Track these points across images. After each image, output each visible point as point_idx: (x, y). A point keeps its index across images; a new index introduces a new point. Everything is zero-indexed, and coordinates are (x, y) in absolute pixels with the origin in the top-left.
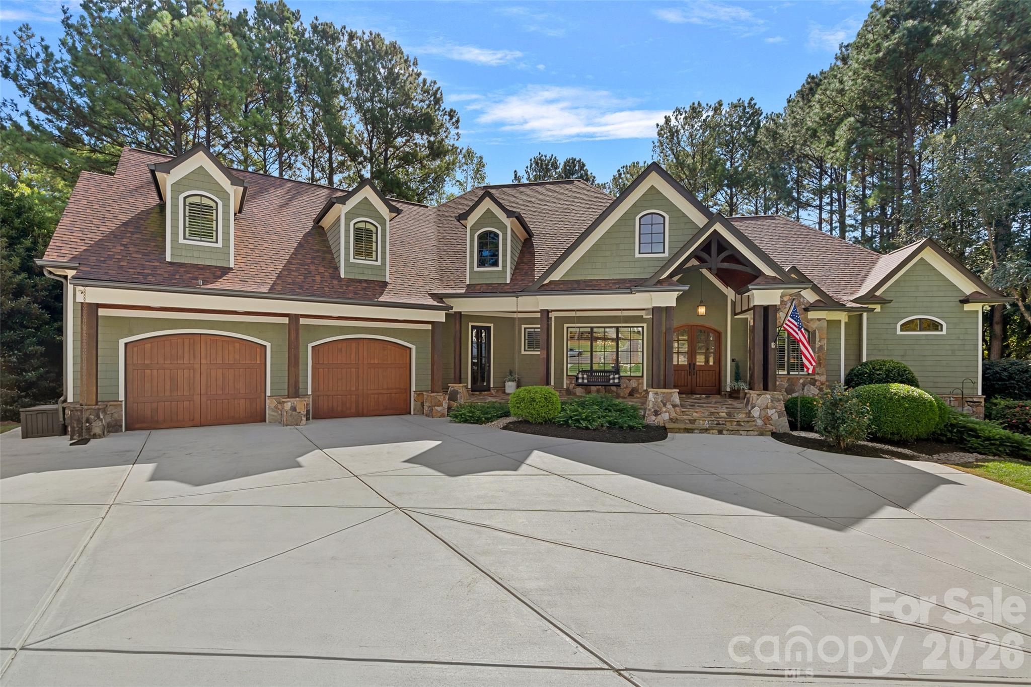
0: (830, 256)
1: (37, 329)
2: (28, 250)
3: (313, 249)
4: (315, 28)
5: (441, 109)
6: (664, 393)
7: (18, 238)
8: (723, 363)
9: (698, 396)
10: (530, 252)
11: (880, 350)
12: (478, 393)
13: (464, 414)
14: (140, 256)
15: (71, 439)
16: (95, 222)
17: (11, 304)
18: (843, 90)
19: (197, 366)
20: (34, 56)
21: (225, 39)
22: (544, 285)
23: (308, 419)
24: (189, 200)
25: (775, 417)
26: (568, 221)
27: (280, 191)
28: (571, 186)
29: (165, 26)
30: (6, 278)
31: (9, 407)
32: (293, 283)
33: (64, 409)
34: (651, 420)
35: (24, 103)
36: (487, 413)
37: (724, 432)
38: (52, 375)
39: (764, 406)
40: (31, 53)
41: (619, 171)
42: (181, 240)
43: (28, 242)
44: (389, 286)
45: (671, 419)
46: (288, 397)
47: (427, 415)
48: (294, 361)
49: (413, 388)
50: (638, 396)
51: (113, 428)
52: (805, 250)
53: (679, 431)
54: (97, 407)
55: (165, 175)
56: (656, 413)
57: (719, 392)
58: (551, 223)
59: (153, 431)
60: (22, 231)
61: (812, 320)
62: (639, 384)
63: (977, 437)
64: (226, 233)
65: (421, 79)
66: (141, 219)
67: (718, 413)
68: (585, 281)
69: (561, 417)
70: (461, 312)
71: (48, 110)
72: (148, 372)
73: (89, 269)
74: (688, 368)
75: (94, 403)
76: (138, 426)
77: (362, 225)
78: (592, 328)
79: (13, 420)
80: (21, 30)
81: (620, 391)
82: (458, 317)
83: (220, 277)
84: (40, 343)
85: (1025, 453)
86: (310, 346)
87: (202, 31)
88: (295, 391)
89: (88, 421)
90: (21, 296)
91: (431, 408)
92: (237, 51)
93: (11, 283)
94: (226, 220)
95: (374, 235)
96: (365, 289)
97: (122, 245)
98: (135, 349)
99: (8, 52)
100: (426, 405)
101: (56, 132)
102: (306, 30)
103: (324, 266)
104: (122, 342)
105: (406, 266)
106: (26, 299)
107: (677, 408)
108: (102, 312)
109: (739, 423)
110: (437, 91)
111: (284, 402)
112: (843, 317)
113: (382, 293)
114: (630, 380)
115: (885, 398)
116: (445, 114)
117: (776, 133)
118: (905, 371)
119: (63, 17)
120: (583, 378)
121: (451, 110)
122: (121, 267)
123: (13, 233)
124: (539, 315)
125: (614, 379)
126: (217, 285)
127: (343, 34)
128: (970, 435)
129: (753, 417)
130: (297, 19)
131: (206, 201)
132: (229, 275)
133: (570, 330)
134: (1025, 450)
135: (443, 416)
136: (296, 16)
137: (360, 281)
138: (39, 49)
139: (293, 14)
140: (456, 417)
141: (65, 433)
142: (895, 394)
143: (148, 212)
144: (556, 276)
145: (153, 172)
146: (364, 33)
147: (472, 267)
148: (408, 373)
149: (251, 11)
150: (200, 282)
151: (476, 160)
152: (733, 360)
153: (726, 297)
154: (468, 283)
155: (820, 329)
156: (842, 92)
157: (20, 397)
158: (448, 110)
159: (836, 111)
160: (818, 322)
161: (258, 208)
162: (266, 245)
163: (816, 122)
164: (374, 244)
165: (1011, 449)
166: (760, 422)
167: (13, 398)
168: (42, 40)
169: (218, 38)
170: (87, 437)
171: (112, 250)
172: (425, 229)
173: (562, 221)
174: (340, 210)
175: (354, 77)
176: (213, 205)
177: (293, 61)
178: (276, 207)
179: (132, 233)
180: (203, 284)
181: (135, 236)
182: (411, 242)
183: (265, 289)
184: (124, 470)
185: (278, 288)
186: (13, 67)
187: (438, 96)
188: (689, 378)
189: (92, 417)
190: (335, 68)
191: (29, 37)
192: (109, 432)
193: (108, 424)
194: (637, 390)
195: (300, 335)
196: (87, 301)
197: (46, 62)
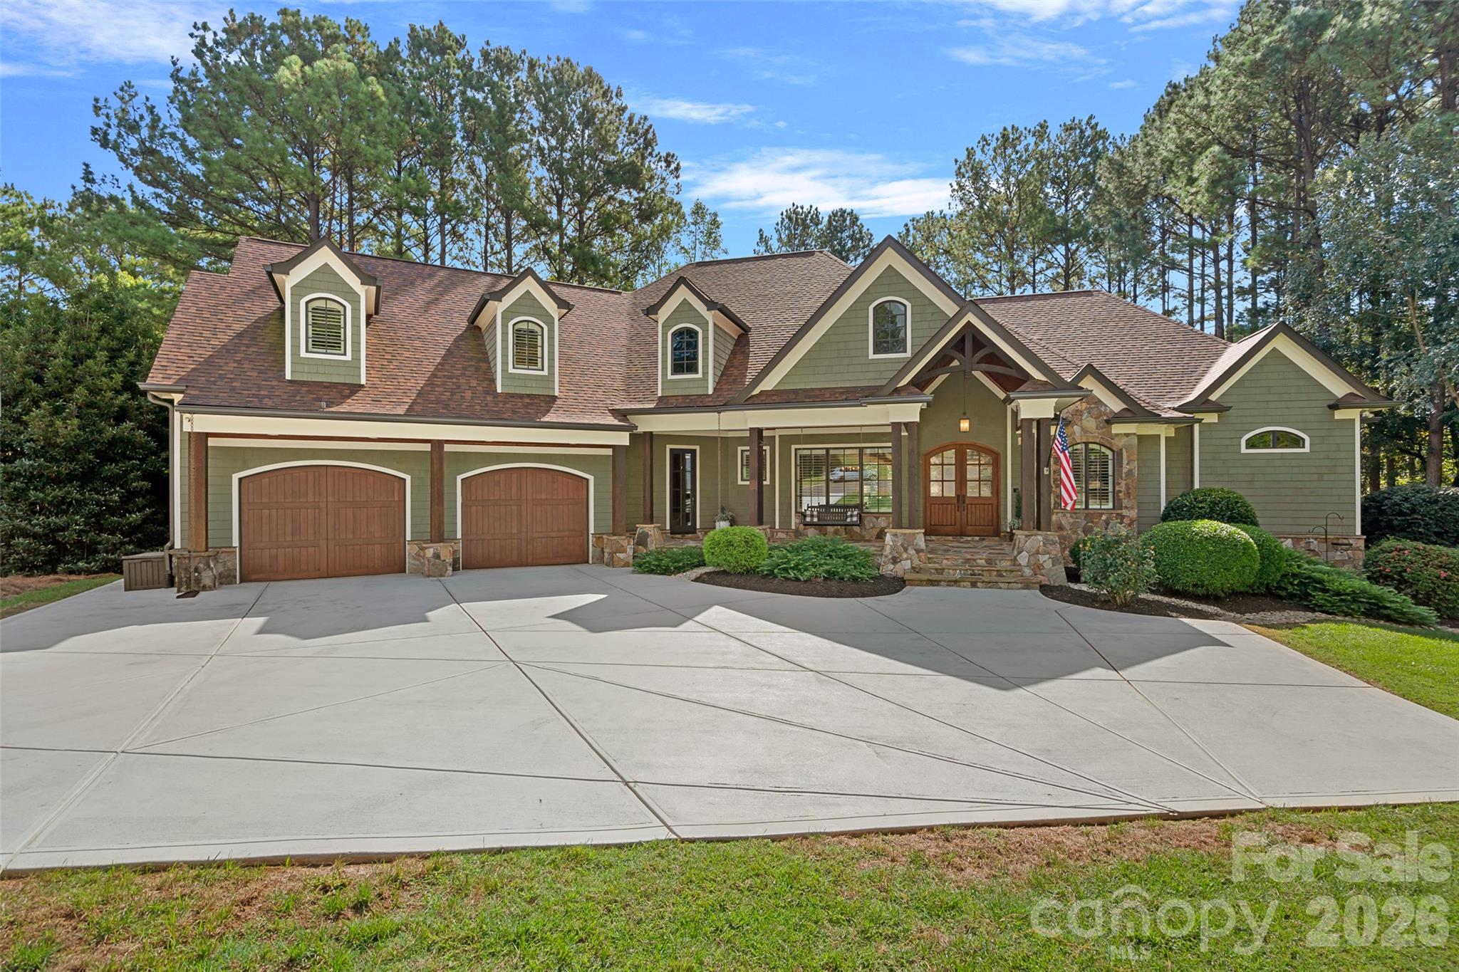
0: (1159, 347)
1: (142, 461)
2: (132, 364)
3: (464, 357)
4: (486, 55)
5: (654, 154)
6: (905, 534)
7: (120, 350)
8: (1002, 495)
9: (969, 538)
10: (743, 353)
11: (1217, 475)
12: (679, 536)
13: (649, 562)
14: (256, 374)
15: (179, 591)
16: (206, 334)
17: (111, 431)
18: (1208, 106)
19: (323, 505)
20: (138, 119)
21: (368, 84)
22: (753, 396)
23: (455, 569)
24: (312, 305)
25: (1048, 564)
26: (799, 308)
27: (429, 284)
28: (811, 259)
29: (294, 74)
30: (107, 399)
31: (110, 556)
32: (437, 402)
33: (171, 556)
34: (888, 569)
35: (128, 176)
36: (678, 562)
37: (979, 584)
38: (159, 516)
39: (1034, 550)
40: (133, 116)
41: (906, 225)
42: (303, 354)
43: (131, 355)
44: (558, 402)
45: (913, 568)
46: (431, 542)
47: (608, 565)
48: (438, 496)
49: (592, 531)
51: (225, 579)
52: (1127, 338)
53: (920, 583)
54: (207, 554)
55: (284, 277)
56: (895, 561)
57: (997, 532)
58: (776, 313)
59: (272, 583)
60: (124, 342)
61: (1117, 435)
62: (889, 524)
63: (1325, 591)
64: (356, 343)
65: (626, 115)
66: (259, 328)
67: (975, 560)
68: (804, 390)
69: (765, 565)
70: (651, 433)
71: (155, 183)
72: (266, 512)
73: (197, 393)
74: (955, 501)
75: (204, 549)
76: (254, 577)
77: (524, 326)
78: (827, 449)
79: (115, 572)
80: (122, 89)
81: (864, 533)
82: (648, 438)
83: (348, 397)
84: (144, 478)
85: (1386, 612)
86: (459, 478)
87: (339, 77)
88: (439, 535)
89: (196, 570)
90: (123, 421)
91: (612, 554)
92: (383, 98)
93: (112, 405)
94: (356, 327)
95: (539, 337)
96: (526, 406)
97: (235, 361)
98: (251, 485)
99: (108, 116)
100: (607, 550)
101: (165, 209)
102: (473, 60)
103: (477, 379)
104: (235, 477)
105: (583, 374)
106: (128, 424)
107: (921, 554)
108: (212, 442)
109: (999, 574)
110: (647, 131)
111: (426, 548)
112: (1164, 431)
113: (548, 411)
114: (877, 518)
115: (1183, 538)
116: (659, 161)
117: (1122, 166)
118: (1237, 502)
119: (172, 69)
120: (812, 516)
121: (668, 155)
122: (233, 389)
123: (114, 344)
124: (747, 434)
125: (852, 516)
126: (344, 408)
127: (523, 61)
128: (1315, 589)
129: (1020, 565)
130: (462, 46)
131: (331, 305)
132: (360, 394)
133: (800, 452)
134: (1387, 608)
135: (626, 565)
136: (460, 44)
137: (521, 396)
138: (143, 111)
139: (457, 41)
140: (640, 566)
141: (171, 584)
142: (1197, 534)
143: (266, 319)
144: (769, 384)
145: (270, 274)
146: (549, 59)
147: (664, 375)
148: (585, 511)
149: (404, 40)
150: (324, 404)
151: (708, 218)
152: (1015, 490)
154: (660, 394)
155: (1128, 447)
156: (1206, 108)
157: (122, 544)
158: (663, 154)
159: (1199, 136)
160: (1126, 439)
161: (397, 309)
162: (407, 354)
163: (1171, 151)
164: (539, 349)
165: (1367, 606)
166: (1028, 572)
167: (114, 545)
168: (147, 99)
169: (359, 82)
170: (196, 589)
171: (225, 368)
172: (614, 324)
173: (791, 309)
174: (497, 308)
175: (537, 118)
176: (341, 309)
177: (458, 100)
178: (422, 303)
179: (247, 346)
180: (328, 406)
181: (252, 349)
182: (594, 342)
183: (401, 410)
184: (233, 623)
185: (418, 408)
186: (112, 135)
187: (650, 136)
188: (958, 514)
189: (202, 565)
190: (511, 109)
191: (132, 97)
192: (221, 584)
193: (220, 574)
195: (445, 466)
196: (196, 430)
197: (153, 127)
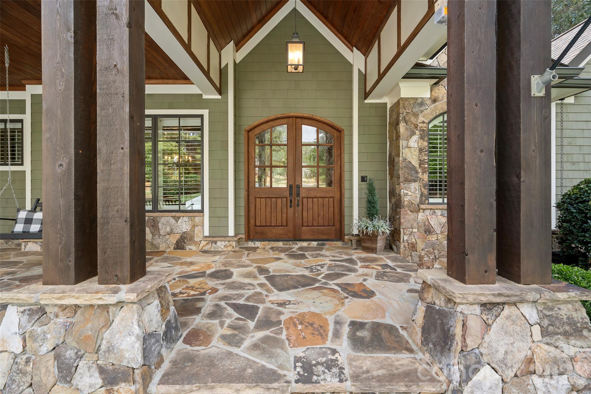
8: (346, 185)
11: (574, 163)
50: (194, 248)
57: (340, 236)
62: (194, 226)
74: (287, 194)
114: (177, 219)
152: (363, 179)
153: (351, 66)
188: (291, 211)
194: (192, 239)
